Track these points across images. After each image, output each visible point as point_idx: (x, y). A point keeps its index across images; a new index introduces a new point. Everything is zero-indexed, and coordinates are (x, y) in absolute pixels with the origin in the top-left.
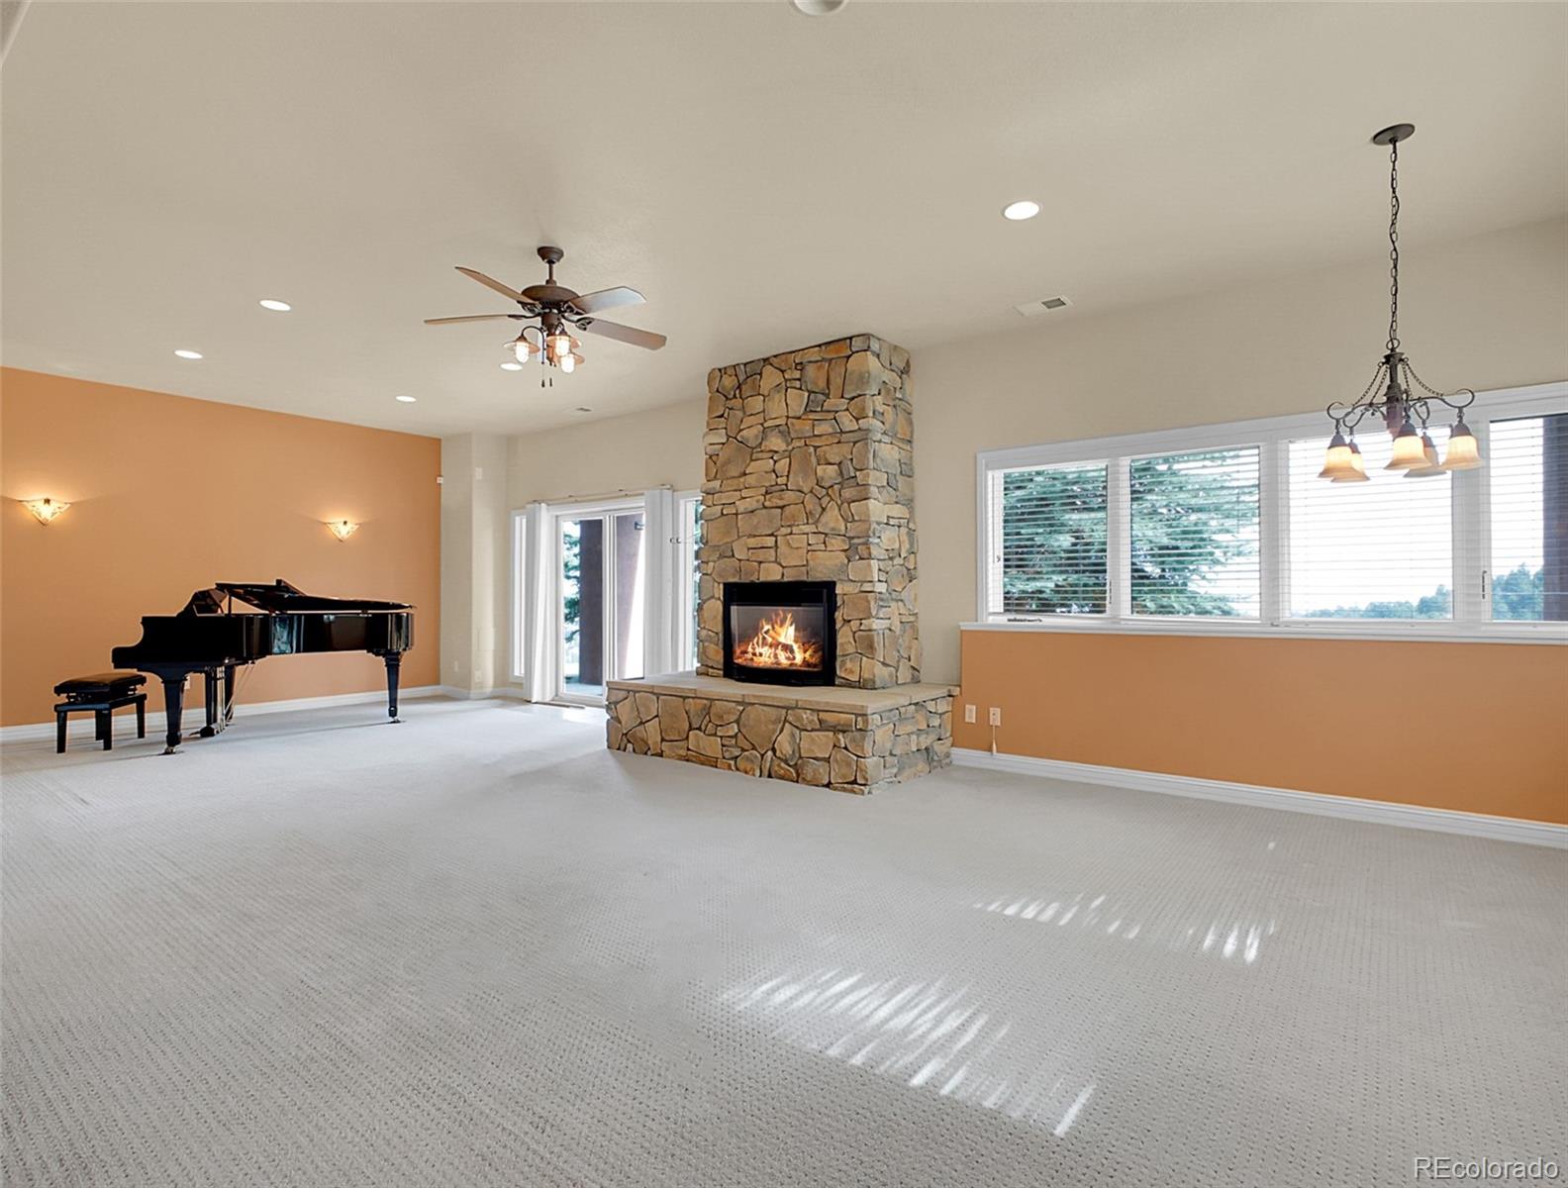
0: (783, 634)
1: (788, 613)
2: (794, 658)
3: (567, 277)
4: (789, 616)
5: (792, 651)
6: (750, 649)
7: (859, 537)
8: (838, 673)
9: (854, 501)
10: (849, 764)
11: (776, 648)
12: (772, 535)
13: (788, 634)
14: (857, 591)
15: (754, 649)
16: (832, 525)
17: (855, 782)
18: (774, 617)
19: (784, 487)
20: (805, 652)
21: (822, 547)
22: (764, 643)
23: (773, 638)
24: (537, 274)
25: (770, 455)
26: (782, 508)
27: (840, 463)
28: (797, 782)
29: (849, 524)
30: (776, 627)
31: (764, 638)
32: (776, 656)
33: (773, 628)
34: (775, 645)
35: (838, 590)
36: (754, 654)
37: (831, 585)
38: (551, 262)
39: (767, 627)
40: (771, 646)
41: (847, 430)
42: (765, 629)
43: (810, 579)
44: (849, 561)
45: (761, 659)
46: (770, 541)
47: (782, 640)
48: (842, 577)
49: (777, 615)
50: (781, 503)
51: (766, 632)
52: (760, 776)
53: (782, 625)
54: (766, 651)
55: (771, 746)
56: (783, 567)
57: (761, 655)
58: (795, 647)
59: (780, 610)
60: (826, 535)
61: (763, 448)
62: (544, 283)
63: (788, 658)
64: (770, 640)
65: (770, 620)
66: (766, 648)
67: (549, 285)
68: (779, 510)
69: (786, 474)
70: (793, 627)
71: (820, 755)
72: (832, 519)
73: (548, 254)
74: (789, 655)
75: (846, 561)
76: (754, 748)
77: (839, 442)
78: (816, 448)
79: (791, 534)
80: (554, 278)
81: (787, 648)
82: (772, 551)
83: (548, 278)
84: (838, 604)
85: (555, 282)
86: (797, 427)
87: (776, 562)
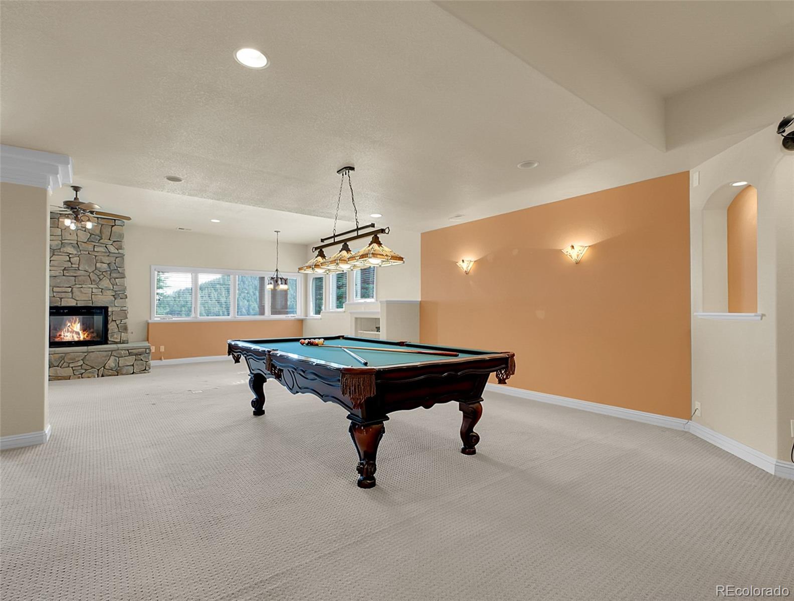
0: (75, 327)
1: (77, 318)
2: (80, 337)
3: (83, 197)
4: (78, 319)
5: (79, 334)
6: (62, 334)
7: (120, 291)
8: (110, 339)
9: (117, 278)
10: (143, 365)
11: (73, 333)
12: (70, 287)
13: (77, 327)
14: (119, 310)
15: (64, 333)
16: (106, 286)
17: (145, 370)
18: (71, 320)
19: (77, 269)
20: (84, 334)
21: (101, 294)
22: (68, 331)
23: (72, 329)
24: (71, 196)
25: (68, 254)
26: (75, 277)
27: (109, 263)
28: (118, 375)
29: (114, 287)
30: (73, 324)
31: (68, 329)
32: (73, 337)
33: (71, 325)
34: (73, 332)
35: (110, 309)
36: (64, 336)
37: (106, 308)
38: (77, 191)
39: (69, 324)
40: (71, 332)
41: (113, 252)
42: (68, 325)
43: (94, 305)
44: (115, 299)
45: (67, 338)
46: (70, 289)
47: (75, 330)
48: (112, 305)
49: (73, 319)
50: (75, 275)
51: (69, 326)
52: (98, 377)
53: (75, 323)
54: (69, 334)
55: (104, 365)
56: (77, 300)
57: (67, 336)
58: (80, 332)
59: (74, 317)
60: (102, 289)
61: (61, 250)
62: (73, 200)
63: (77, 337)
64: (70, 330)
65: (70, 321)
66: (69, 333)
67: (75, 201)
68: (74, 278)
69: (78, 263)
70: (79, 324)
71: (129, 364)
72: (106, 283)
73: (76, 189)
74: (78, 336)
75: (114, 299)
76: (93, 368)
77: (108, 256)
78: (96, 256)
79: (82, 288)
80: (78, 197)
81: (78, 333)
82: (70, 294)
83: (75, 197)
84: (109, 315)
85: (78, 199)
86: (84, 246)
87: (72, 298)
